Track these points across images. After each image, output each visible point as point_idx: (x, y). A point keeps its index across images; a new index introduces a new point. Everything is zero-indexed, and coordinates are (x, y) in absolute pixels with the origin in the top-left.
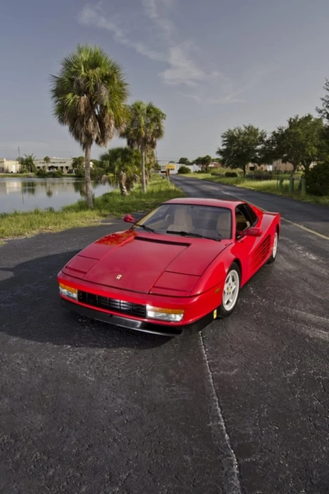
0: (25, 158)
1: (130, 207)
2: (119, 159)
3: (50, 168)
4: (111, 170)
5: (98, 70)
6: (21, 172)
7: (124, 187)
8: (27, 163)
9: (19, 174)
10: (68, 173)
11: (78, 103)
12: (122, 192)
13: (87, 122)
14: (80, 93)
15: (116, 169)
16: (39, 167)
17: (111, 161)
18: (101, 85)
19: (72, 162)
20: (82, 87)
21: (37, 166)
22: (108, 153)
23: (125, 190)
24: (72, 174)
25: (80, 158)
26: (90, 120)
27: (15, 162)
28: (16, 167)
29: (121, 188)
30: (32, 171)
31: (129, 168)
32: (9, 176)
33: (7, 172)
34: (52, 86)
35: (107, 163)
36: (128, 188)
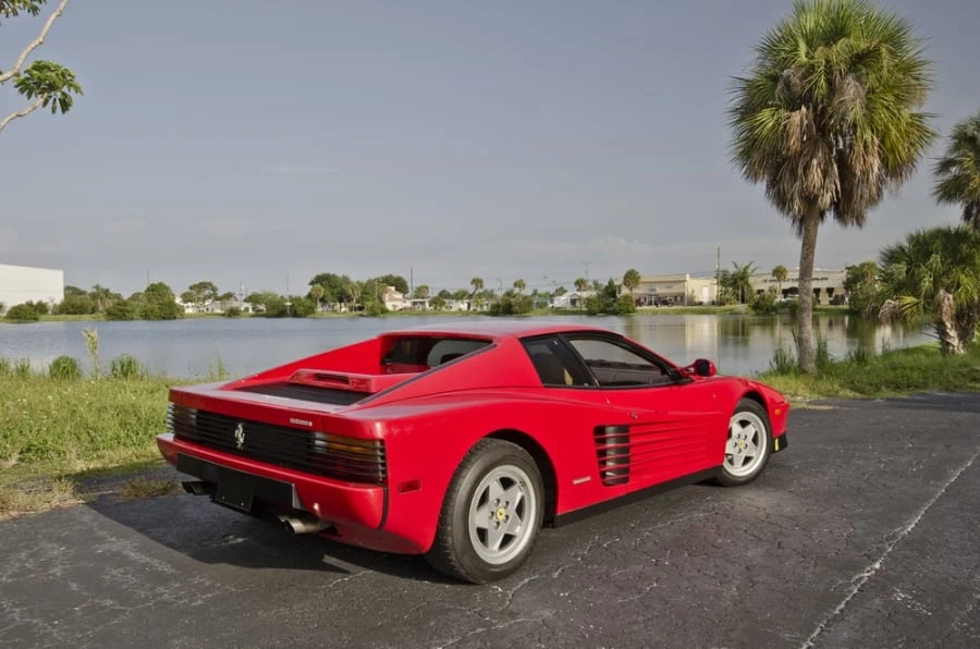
0: (732, 270)
1: (915, 375)
2: (935, 259)
3: (786, 292)
4: (910, 285)
5: (842, 43)
6: (721, 303)
7: (953, 333)
8: (735, 283)
9: (713, 307)
10: (831, 303)
11: (785, 126)
12: (945, 345)
13: (807, 168)
14: (793, 105)
15: (927, 283)
16: (759, 292)
17: (910, 263)
18: (842, 78)
19: (843, 276)
20: (797, 90)
21: (756, 288)
22: (905, 244)
23: (955, 342)
24: (841, 307)
25: (863, 266)
26: (815, 162)
27: (708, 282)
28: (711, 290)
29: (943, 333)
30: (743, 301)
31: (964, 279)
32: (693, 312)
33: (692, 302)
34: (736, 99)
35: (900, 269)
36: (964, 335)
